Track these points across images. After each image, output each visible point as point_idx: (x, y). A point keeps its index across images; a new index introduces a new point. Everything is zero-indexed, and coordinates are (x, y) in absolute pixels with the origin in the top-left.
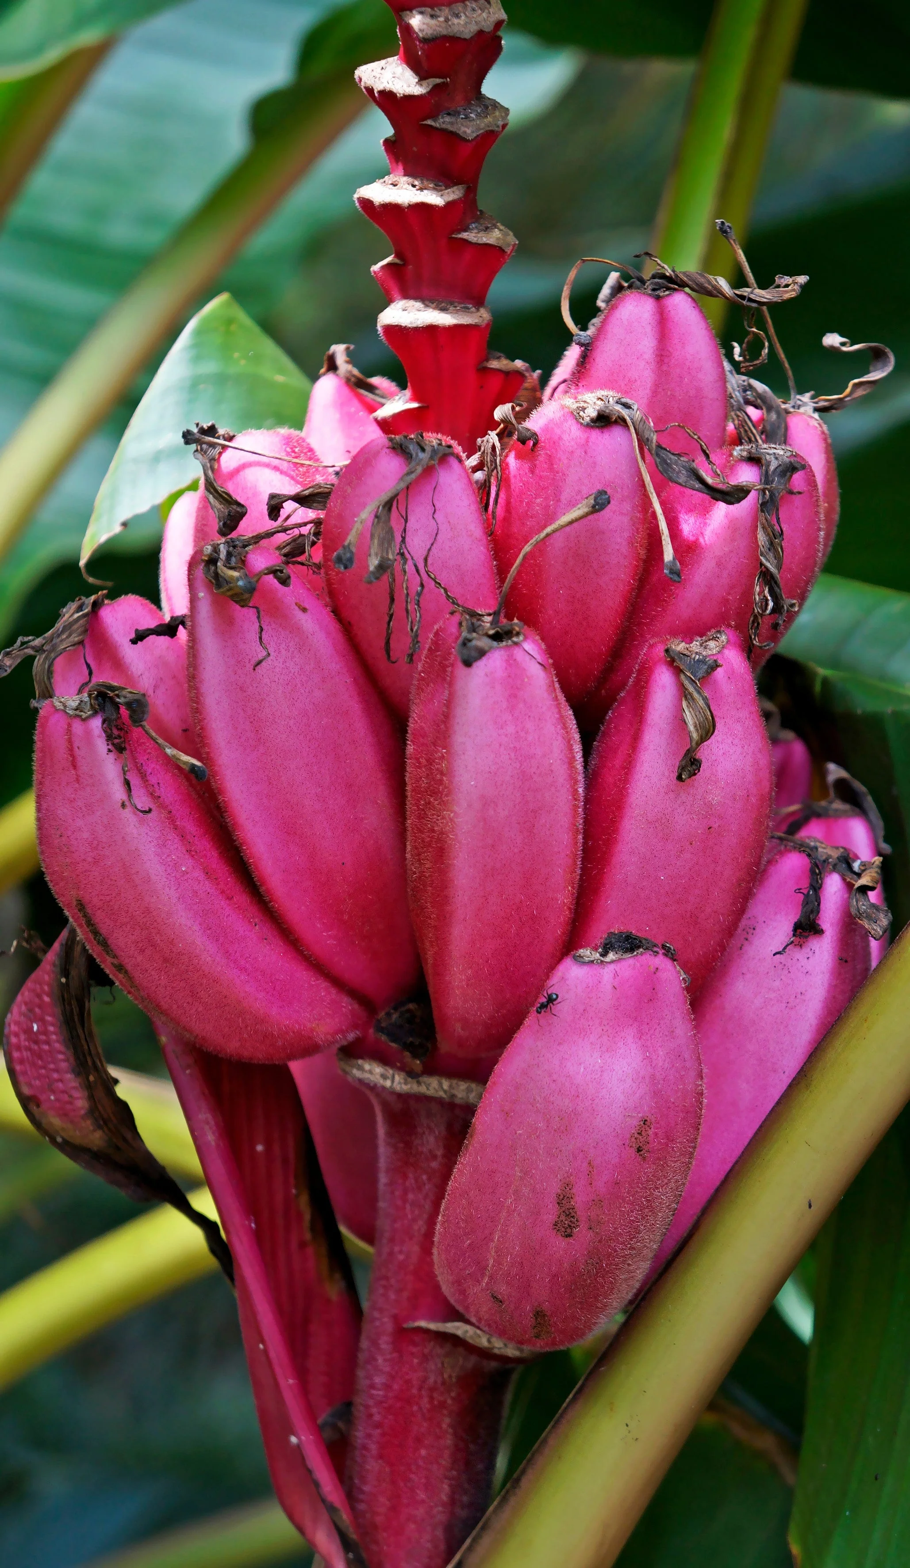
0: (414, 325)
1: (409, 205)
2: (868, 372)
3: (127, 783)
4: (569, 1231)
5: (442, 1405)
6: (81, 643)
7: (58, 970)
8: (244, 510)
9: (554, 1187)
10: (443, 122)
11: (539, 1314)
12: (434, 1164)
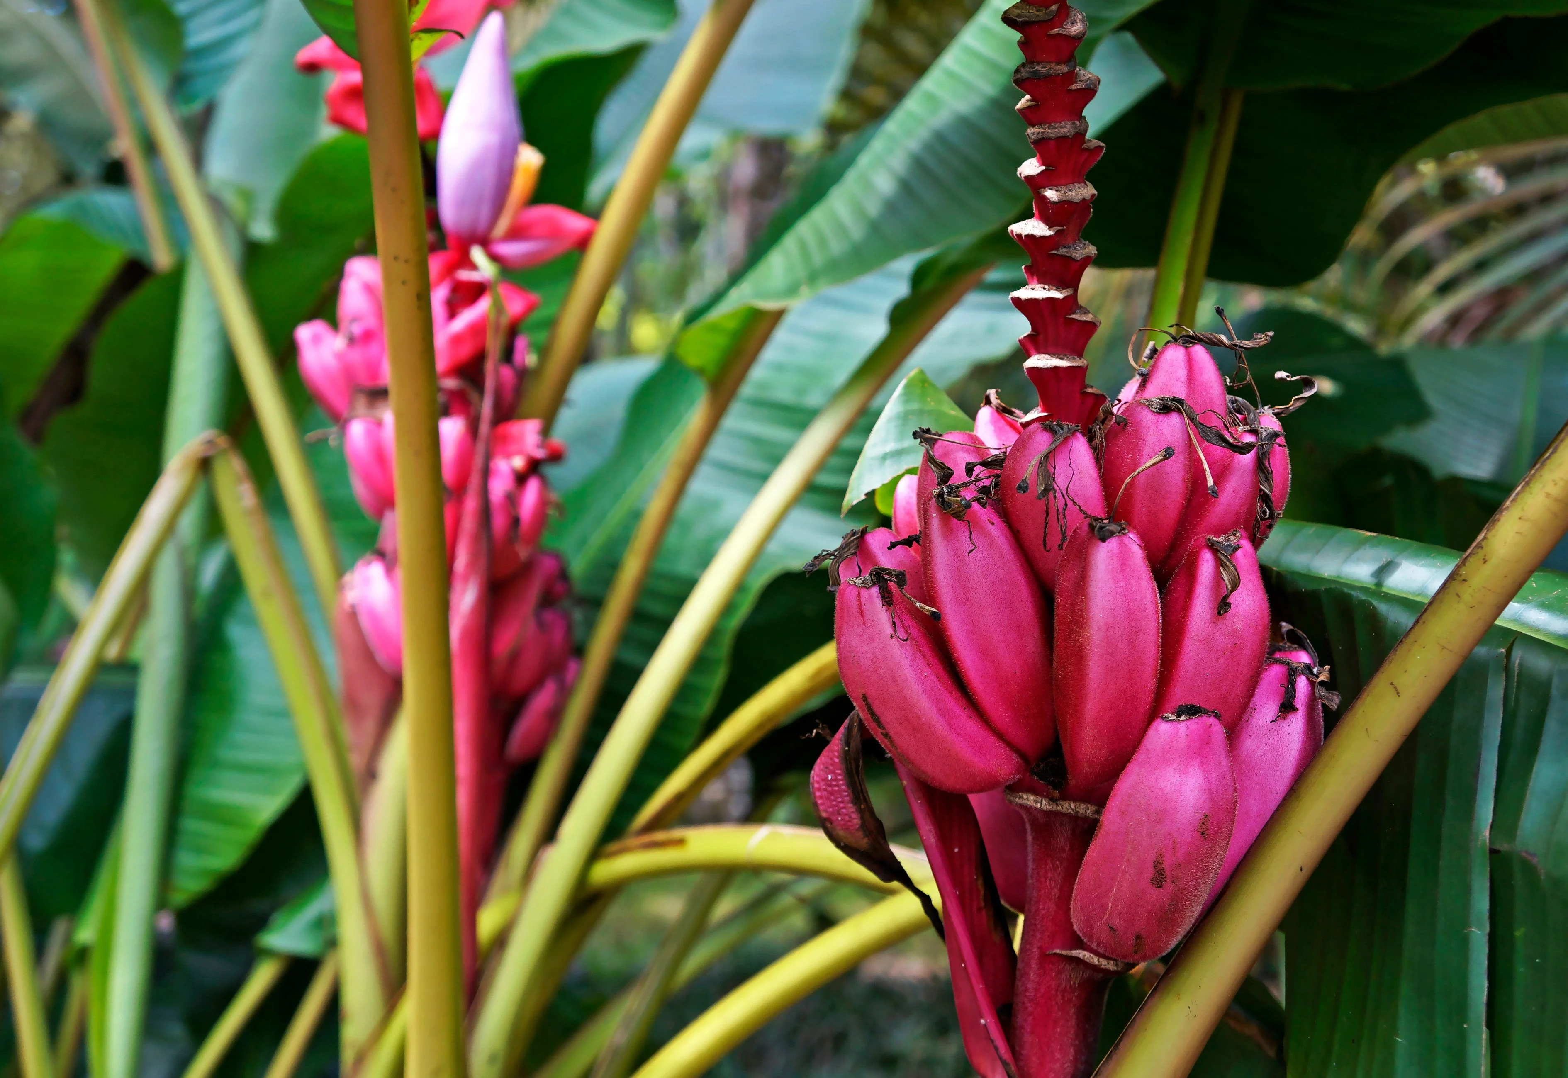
0: (1046, 367)
1: (1043, 299)
2: (1302, 393)
3: (894, 623)
4: (1160, 883)
5: (1070, 1000)
6: (855, 553)
7: (843, 742)
8: (952, 472)
9: (1152, 856)
10: (1062, 251)
11: (1138, 937)
12: (1064, 855)
